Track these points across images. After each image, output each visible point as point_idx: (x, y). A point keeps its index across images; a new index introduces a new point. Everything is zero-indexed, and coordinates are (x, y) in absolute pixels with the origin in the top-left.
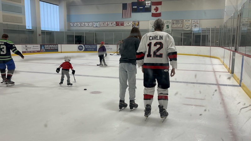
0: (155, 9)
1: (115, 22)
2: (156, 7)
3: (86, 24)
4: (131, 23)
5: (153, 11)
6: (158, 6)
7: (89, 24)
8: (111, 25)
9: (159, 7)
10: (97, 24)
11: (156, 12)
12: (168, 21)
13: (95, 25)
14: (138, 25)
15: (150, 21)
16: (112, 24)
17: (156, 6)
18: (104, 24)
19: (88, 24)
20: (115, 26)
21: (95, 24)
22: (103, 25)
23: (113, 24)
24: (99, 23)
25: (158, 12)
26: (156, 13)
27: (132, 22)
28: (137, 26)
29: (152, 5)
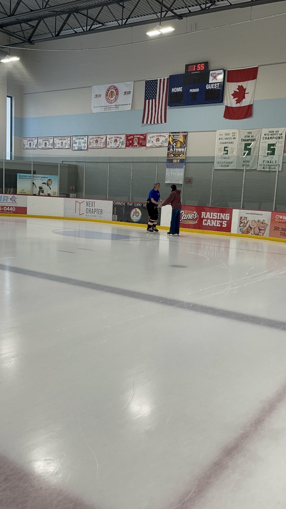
0: (235, 95)
1: (123, 137)
2: (241, 88)
3: (57, 141)
4: (164, 139)
6: (244, 84)
7: (64, 142)
8: (113, 145)
9: (248, 85)
10: (82, 141)
11: (238, 102)
12: (275, 130)
13: (77, 145)
14: (184, 144)
15: (218, 132)
16: (116, 141)
17: (240, 84)
18: (97, 141)
19: (62, 142)
20: (124, 146)
21: (77, 141)
22: (95, 145)
23: (118, 143)
24: (86, 138)
25: (245, 103)
26: (238, 105)
27: (167, 136)
28: (181, 147)
29: (228, 81)
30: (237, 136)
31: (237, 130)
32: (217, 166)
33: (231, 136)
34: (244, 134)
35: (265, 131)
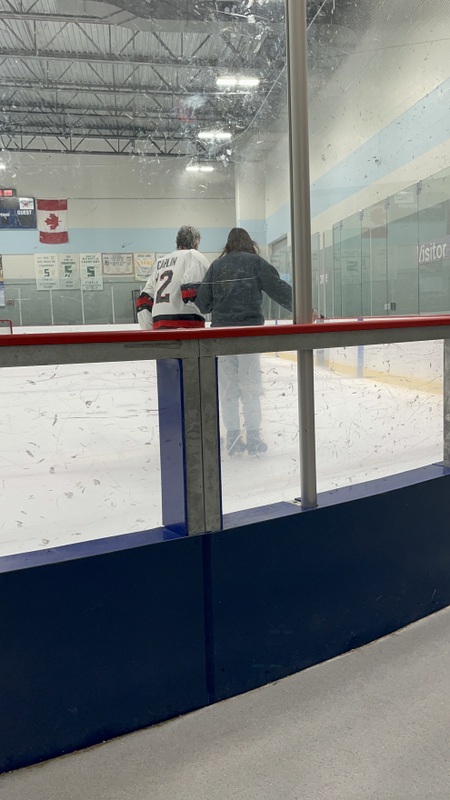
0: (48, 221)
5: (43, 226)
6: (56, 213)
9: (59, 214)
11: (52, 228)
12: (91, 255)
15: (36, 255)
17: (52, 212)
25: (59, 230)
26: (53, 231)
29: (39, 209)
30: (56, 259)
31: (55, 253)
32: (40, 288)
33: (50, 259)
34: (63, 257)
35: (83, 255)
